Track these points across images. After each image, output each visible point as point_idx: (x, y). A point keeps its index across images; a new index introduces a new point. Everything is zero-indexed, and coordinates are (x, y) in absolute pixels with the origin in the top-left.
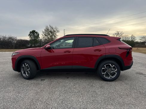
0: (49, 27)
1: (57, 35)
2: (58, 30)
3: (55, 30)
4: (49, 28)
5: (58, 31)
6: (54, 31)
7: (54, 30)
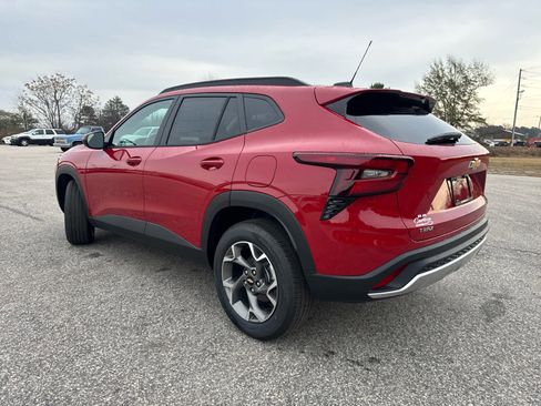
0: (445, 64)
1: (479, 96)
2: (485, 73)
3: (471, 76)
4: (446, 71)
5: (485, 81)
6: (467, 82)
7: (466, 77)
